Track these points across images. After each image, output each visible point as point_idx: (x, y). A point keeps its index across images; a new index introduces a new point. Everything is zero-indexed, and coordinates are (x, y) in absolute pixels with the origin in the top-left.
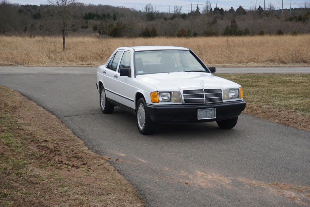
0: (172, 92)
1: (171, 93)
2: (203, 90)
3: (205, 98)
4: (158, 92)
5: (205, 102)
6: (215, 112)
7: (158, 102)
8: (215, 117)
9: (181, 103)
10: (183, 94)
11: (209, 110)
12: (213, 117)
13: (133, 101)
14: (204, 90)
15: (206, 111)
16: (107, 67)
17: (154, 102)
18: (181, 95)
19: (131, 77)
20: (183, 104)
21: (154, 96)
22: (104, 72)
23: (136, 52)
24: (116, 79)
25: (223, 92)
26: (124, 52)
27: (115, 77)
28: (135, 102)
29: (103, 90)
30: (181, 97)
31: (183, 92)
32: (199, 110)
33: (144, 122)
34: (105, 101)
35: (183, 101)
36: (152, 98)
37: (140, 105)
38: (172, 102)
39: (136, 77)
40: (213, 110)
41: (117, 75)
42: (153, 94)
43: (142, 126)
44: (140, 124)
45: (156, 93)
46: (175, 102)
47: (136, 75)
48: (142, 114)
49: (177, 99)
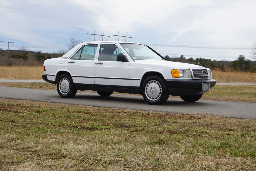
0: (186, 70)
1: (183, 70)
2: (201, 69)
3: (203, 75)
4: (178, 70)
5: (204, 78)
7: (178, 77)
8: (209, 89)
9: (191, 78)
11: (207, 84)
13: (139, 80)
15: (205, 84)
16: (70, 59)
17: (175, 77)
18: (191, 72)
19: (128, 62)
20: (192, 79)
21: (175, 72)
22: (69, 63)
23: (121, 44)
24: (99, 66)
25: (208, 72)
26: (101, 44)
27: (97, 64)
28: (141, 80)
29: (66, 78)
30: (191, 74)
31: (192, 70)
32: (203, 83)
33: (159, 94)
34: (70, 87)
35: (193, 77)
36: (173, 74)
37: (151, 81)
38: (187, 77)
39: (134, 62)
40: (208, 84)
41: (101, 62)
42: (174, 70)
43: (154, 98)
44: (150, 97)
45: (177, 70)
46: (188, 77)
47: (134, 60)
48: (154, 88)
49: (189, 75)
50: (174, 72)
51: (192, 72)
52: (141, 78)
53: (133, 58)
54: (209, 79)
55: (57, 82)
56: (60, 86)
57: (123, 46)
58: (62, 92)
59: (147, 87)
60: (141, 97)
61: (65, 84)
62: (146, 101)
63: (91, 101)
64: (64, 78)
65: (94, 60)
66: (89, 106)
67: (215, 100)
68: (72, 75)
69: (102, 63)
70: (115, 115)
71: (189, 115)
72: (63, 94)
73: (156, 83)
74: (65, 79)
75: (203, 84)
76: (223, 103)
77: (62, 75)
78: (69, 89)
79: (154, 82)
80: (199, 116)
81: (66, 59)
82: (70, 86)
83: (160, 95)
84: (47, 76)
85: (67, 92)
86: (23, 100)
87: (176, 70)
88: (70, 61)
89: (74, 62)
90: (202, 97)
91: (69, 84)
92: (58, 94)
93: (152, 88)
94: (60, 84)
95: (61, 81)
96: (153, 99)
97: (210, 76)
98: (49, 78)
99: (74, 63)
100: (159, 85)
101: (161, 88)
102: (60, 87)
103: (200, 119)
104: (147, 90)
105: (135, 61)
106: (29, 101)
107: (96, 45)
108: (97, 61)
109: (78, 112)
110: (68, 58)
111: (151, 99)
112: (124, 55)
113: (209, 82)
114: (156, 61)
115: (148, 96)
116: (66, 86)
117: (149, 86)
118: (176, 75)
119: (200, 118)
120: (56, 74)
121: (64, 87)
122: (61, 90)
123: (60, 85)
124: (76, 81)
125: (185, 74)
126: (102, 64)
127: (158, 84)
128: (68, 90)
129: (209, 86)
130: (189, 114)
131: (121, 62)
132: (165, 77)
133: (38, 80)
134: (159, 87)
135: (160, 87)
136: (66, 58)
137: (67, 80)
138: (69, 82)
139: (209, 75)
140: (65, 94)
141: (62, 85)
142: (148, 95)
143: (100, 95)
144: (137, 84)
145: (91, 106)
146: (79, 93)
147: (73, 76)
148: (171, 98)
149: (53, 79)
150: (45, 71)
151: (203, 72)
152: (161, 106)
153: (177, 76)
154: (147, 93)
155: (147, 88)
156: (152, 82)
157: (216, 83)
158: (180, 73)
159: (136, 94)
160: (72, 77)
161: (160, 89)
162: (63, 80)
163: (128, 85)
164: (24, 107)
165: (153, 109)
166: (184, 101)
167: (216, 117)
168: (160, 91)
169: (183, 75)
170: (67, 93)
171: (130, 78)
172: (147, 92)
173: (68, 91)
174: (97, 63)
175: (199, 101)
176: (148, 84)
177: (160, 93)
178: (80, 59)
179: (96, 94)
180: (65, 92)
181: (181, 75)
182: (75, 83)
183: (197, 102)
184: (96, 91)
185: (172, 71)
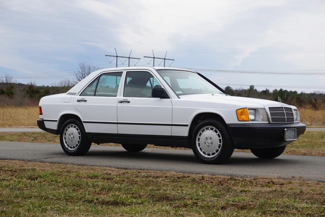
0: (259, 109)
1: (255, 110)
2: (282, 107)
3: (286, 117)
4: (247, 109)
5: (287, 122)
6: (296, 133)
7: (248, 120)
8: (295, 139)
9: (268, 122)
10: (270, 111)
11: (292, 131)
12: (294, 139)
13: (187, 125)
14: (284, 107)
15: (290, 131)
16: (80, 95)
17: (242, 120)
18: (267, 113)
19: (170, 98)
20: (270, 123)
21: (242, 114)
22: (79, 101)
23: (157, 70)
24: (125, 105)
25: (294, 112)
26: (127, 72)
27: (121, 102)
28: (189, 126)
29: (74, 125)
30: (267, 115)
31: (269, 110)
32: (285, 129)
33: (218, 148)
34: (79, 139)
35: (270, 119)
36: (239, 116)
37: (205, 128)
38: (260, 121)
39: (179, 98)
40: (294, 131)
41: (127, 100)
42: (241, 110)
43: (211, 153)
44: (204, 153)
45: (245, 110)
46: (263, 120)
47: (178, 96)
48: (211, 138)
49: (263, 117)
50: (241, 112)
51: (269, 112)
52: (189, 123)
53: (178, 92)
54: (295, 122)
55: (60, 131)
56: (65, 137)
57: (161, 74)
58: (68, 146)
59: (199, 137)
60: (189, 152)
61: (72, 134)
62: (197, 159)
63: (114, 160)
64: (70, 125)
65: (116, 96)
66: (109, 168)
67: (305, 154)
68: (83, 120)
69: (129, 100)
70: (150, 181)
71: (265, 180)
72: (70, 149)
73: (213, 130)
74: (72, 126)
75: (287, 130)
76: (317, 159)
77: (68, 121)
78: (79, 141)
79: (210, 128)
80: (282, 180)
81: (73, 96)
82: (80, 137)
83: (220, 149)
84: (45, 122)
85: (75, 146)
86: (7, 159)
87: (243, 109)
88: (80, 99)
89: (86, 99)
90: (285, 150)
91: (78, 133)
92: (62, 150)
93: (207, 138)
94: (65, 133)
95: (66, 129)
96: (209, 155)
97: (297, 118)
98: (48, 125)
99: (86, 101)
100: (218, 133)
101: (221, 138)
102: (65, 139)
103: (283, 185)
104: (199, 140)
105: (180, 96)
106: (17, 161)
107: (119, 74)
108: (122, 98)
109: (93, 177)
110: (77, 94)
111: (206, 154)
112: (163, 87)
113: (295, 127)
114: (213, 96)
115: (202, 151)
116: (74, 137)
117: (202, 135)
118: (243, 117)
119: (284, 183)
120: (58, 119)
121: (71, 138)
122: (66, 143)
123: (65, 135)
124: (89, 129)
125: (257, 115)
126: (129, 102)
127: (216, 132)
128: (77, 143)
129: (295, 134)
130: (265, 177)
131: (159, 99)
132: (228, 122)
133: (31, 128)
134: (217, 136)
135: (219, 137)
136: (74, 94)
137: (75, 127)
138: (78, 130)
139: (295, 117)
140: (73, 149)
141: (67, 136)
142: (201, 149)
143: (126, 150)
144: (184, 132)
145: (113, 168)
146: (94, 147)
147: (84, 122)
148: (237, 154)
149: (54, 126)
150: (41, 114)
151: (285, 112)
152: (221, 166)
153: (245, 119)
154: (199, 146)
155: (199, 139)
156: (207, 129)
157: (306, 129)
158: (251, 114)
159: (182, 148)
160: (84, 124)
161: (220, 140)
162: (69, 127)
163: (170, 135)
164: (10, 171)
165: (210, 170)
166: (257, 157)
167: (307, 182)
168: (220, 142)
169: (255, 117)
170: (76, 148)
171: (173, 124)
172: (199, 144)
173: (77, 145)
174: (122, 100)
175: (281, 157)
176: (200, 131)
177: (220, 145)
178: (95, 95)
179: (120, 148)
180: (72, 147)
181: (252, 117)
182: (88, 132)
183: (277, 158)
184: (120, 145)
185: (238, 111)
